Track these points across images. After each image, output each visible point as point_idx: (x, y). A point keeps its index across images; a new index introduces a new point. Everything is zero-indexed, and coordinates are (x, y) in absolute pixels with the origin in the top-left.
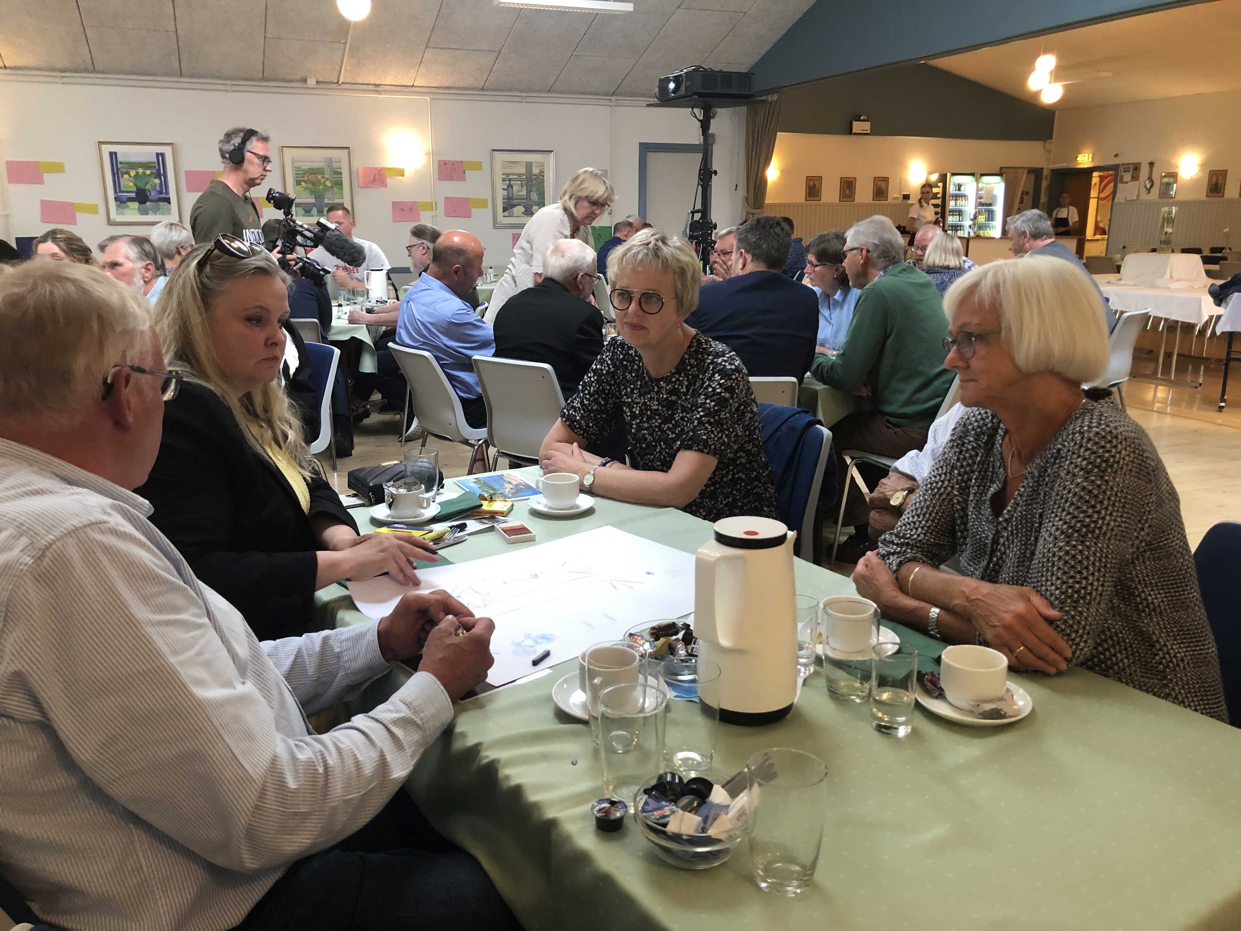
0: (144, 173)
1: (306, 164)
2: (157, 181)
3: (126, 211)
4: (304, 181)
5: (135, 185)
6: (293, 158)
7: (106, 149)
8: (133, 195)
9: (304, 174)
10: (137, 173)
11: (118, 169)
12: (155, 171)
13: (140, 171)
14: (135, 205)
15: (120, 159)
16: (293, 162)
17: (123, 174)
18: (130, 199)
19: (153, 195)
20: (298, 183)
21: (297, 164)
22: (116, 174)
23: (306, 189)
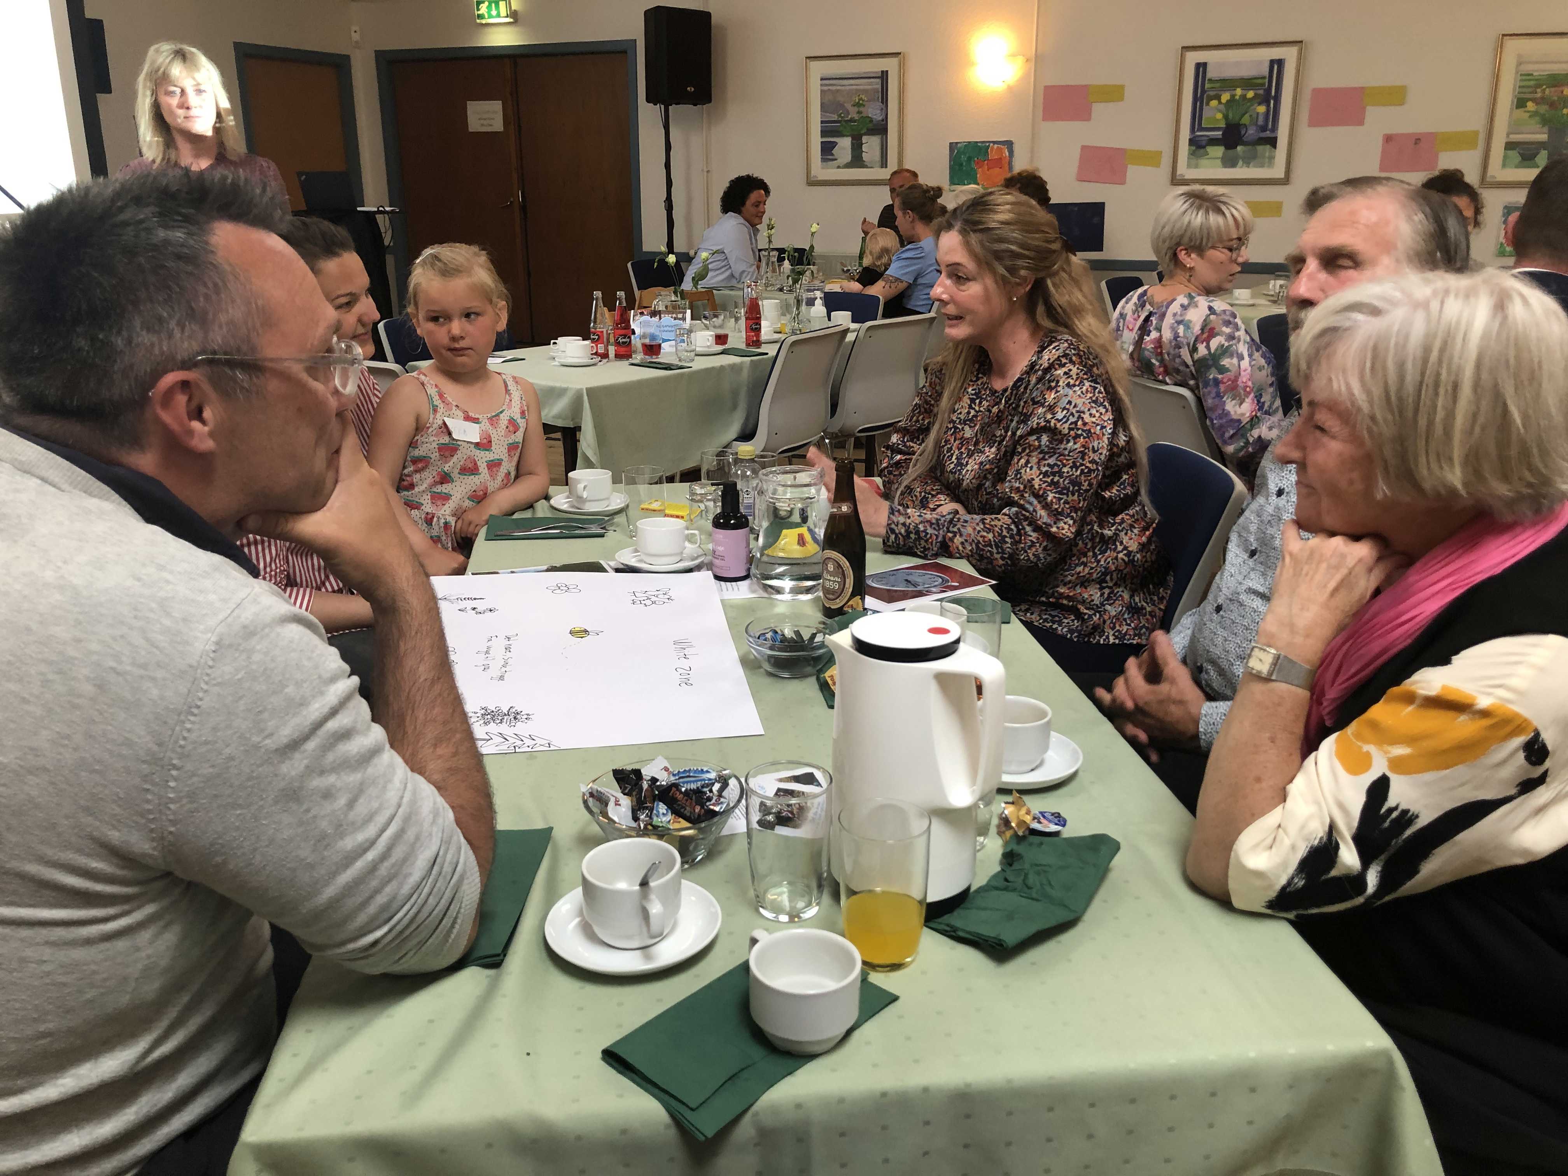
0: (1244, 97)
1: (1542, 66)
2: (1262, 109)
3: (1203, 162)
4: (1533, 100)
5: (1226, 117)
6: (1519, 56)
7: (1193, 58)
8: (1219, 134)
9: (1539, 86)
10: (1233, 96)
11: (1203, 91)
12: (1261, 92)
13: (1239, 92)
14: (1218, 151)
15: (1210, 74)
16: (1519, 64)
17: (1211, 98)
18: (1213, 142)
19: (1251, 132)
20: (1520, 103)
21: (1527, 68)
22: (1199, 99)
23: (1534, 114)
